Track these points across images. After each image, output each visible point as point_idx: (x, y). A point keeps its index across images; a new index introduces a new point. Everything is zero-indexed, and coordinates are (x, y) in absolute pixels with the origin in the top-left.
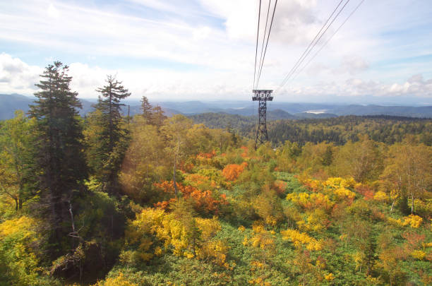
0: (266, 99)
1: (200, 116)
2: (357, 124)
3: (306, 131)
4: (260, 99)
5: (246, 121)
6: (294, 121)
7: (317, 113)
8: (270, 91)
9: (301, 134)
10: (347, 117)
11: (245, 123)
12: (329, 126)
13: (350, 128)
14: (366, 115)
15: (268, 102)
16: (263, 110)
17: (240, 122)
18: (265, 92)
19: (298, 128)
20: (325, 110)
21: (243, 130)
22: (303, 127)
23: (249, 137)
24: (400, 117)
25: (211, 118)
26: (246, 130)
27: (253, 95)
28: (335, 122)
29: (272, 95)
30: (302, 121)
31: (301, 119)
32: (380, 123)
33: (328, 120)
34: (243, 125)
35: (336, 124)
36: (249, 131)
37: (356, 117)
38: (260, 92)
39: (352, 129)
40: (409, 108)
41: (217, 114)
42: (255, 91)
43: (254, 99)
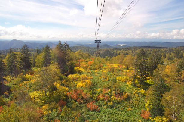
0: (99, 43)
1: (73, 48)
2: (137, 50)
3: (116, 53)
4: (97, 43)
5: (93, 49)
6: (112, 49)
7: (121, 45)
8: (100, 40)
9: (114, 54)
10: (133, 47)
11: (91, 50)
12: (125, 51)
13: (134, 51)
14: (141, 46)
15: (100, 44)
16: (98, 47)
17: (90, 50)
18: (99, 40)
19: (113, 52)
20: (125, 44)
21: (91, 53)
22: (115, 51)
23: (94, 56)
24: (154, 47)
25: (78, 48)
26: (92, 53)
27: (95, 41)
28: (128, 49)
29: (101, 41)
30: (115, 49)
31: (114, 48)
32: (146, 49)
33: (125, 48)
34: (91, 51)
35: (128, 50)
36: (94, 53)
37: (136, 47)
38: (97, 40)
39: (134, 52)
40: (159, 43)
41: (80, 46)
42: (95, 40)
43: (95, 43)
